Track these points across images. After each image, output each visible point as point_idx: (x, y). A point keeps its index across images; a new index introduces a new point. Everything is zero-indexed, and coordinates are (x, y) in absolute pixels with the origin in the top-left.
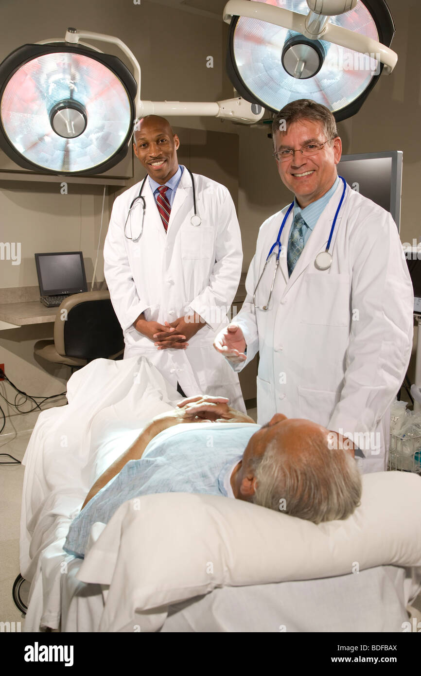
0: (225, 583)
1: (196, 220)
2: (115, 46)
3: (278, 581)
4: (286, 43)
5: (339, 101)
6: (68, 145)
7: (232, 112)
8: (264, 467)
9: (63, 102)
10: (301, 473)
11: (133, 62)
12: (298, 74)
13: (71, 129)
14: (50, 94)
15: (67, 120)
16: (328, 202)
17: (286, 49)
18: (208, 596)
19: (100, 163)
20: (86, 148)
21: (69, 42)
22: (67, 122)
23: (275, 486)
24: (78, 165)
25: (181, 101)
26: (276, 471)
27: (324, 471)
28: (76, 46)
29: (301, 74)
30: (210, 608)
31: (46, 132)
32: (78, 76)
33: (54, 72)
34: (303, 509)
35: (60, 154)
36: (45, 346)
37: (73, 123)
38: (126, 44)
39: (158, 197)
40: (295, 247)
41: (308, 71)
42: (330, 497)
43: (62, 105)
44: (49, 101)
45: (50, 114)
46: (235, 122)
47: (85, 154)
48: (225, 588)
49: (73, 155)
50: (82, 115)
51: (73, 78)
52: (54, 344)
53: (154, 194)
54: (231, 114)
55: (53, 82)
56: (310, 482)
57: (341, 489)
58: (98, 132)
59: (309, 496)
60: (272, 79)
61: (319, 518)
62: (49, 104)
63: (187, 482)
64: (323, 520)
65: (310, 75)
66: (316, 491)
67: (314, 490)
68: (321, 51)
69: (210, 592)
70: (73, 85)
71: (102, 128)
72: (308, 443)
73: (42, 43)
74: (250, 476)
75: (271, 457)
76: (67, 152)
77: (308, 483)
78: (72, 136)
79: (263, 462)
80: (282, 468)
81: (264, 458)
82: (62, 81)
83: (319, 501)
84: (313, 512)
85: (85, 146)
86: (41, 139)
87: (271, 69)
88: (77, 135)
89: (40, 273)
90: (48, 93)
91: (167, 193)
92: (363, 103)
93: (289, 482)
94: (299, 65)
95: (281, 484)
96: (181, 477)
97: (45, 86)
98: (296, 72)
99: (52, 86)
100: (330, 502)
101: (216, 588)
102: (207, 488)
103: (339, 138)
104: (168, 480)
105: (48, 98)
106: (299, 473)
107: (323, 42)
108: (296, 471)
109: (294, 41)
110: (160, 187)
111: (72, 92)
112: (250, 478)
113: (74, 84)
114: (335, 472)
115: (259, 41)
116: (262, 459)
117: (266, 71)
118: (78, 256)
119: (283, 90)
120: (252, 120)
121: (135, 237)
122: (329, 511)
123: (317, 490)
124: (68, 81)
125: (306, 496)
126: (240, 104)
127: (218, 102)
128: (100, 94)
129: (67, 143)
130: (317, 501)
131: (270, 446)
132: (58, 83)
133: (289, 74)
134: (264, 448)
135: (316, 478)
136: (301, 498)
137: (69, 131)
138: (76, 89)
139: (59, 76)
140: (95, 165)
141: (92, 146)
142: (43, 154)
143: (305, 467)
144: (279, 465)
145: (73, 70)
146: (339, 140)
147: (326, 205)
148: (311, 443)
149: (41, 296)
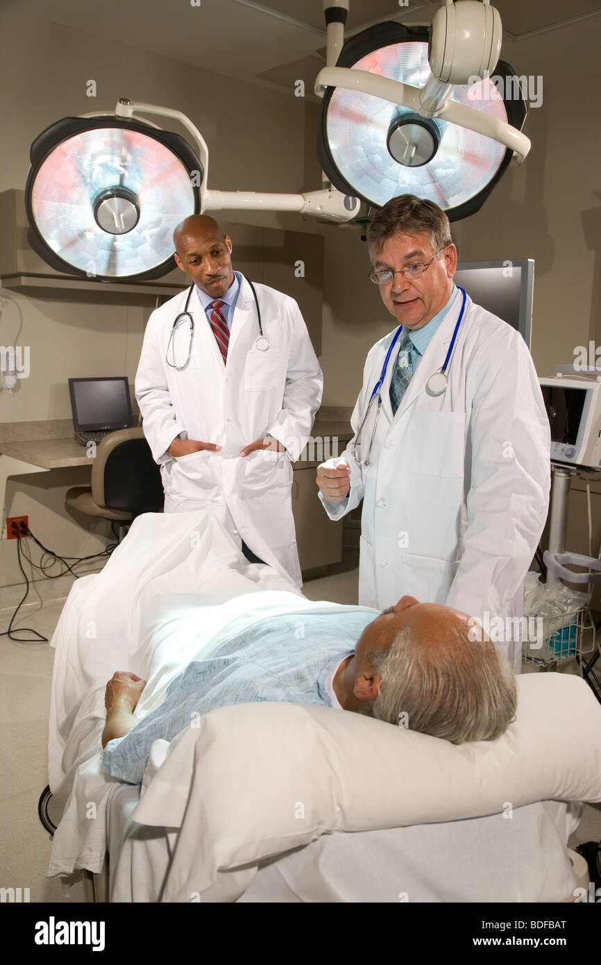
0: (337, 828)
1: (263, 343)
2: (178, 122)
3: (403, 824)
4: (392, 123)
5: (457, 196)
6: (115, 243)
7: (321, 207)
8: (393, 663)
9: (111, 190)
10: (443, 673)
11: (199, 141)
12: (408, 160)
13: (120, 223)
14: (94, 179)
15: (115, 212)
16: (442, 321)
17: (392, 130)
18: (312, 845)
19: (154, 267)
20: (137, 247)
21: (120, 115)
22: (114, 214)
23: (407, 690)
24: (127, 269)
25: (256, 192)
26: (409, 668)
27: (474, 672)
28: (129, 121)
29: (411, 160)
30: (316, 861)
31: (87, 227)
32: (129, 158)
33: (101, 153)
34: (442, 721)
35: (104, 254)
36: (80, 494)
37: (122, 215)
38: (191, 121)
39: (212, 315)
40: (402, 377)
41: (419, 157)
42: (480, 708)
43: (109, 193)
44: (92, 187)
45: (93, 205)
46: (323, 219)
47: (136, 255)
48: (336, 834)
49: (120, 256)
50: (134, 206)
51: (124, 160)
52: (91, 491)
53: (206, 311)
54: (319, 209)
55: (99, 165)
56: (454, 686)
57: (494, 697)
58: (153, 227)
59: (452, 705)
60: (373, 165)
61: (462, 737)
62: (93, 191)
63: (277, 686)
64: (467, 740)
65: (423, 161)
66: (461, 698)
67: (459, 696)
68: (437, 133)
69: (315, 840)
70: (123, 169)
71: (158, 223)
72: (453, 634)
73: (87, 116)
74: (368, 675)
75: (403, 649)
76: (113, 251)
77: (451, 687)
78: (120, 231)
79: (390, 658)
80: (418, 665)
81: (392, 650)
82: (109, 164)
83: (464, 712)
84: (455, 726)
85: (136, 244)
86: (82, 235)
87: (373, 154)
88: (128, 230)
89: (75, 401)
90: (91, 178)
91: (222, 309)
92: (486, 198)
93: (427, 685)
94: (408, 150)
95: (417, 687)
96: (269, 679)
97: (88, 169)
98: (406, 158)
99: (98, 170)
100: (479, 715)
101: (323, 834)
102: (302, 693)
103: (453, 245)
104: (252, 682)
105: (92, 185)
106: (440, 672)
107: (439, 122)
108: (436, 671)
109: (402, 120)
110: (214, 302)
111: (122, 177)
112: (368, 677)
113: (124, 167)
114: (488, 675)
115: (360, 119)
116: (388, 652)
117: (367, 156)
118: (122, 382)
119: (388, 179)
120: (344, 218)
121: (180, 364)
122: (477, 726)
123: (463, 697)
124: (117, 163)
125: (447, 705)
126: (330, 197)
127: (304, 194)
128: (158, 180)
129: (114, 240)
130: (462, 710)
131: (401, 635)
132: (105, 166)
133: (396, 160)
134: (392, 638)
135: (463, 681)
136: (440, 708)
137: (117, 226)
138: (127, 174)
139: (106, 158)
140: (148, 269)
141: (146, 244)
142: (82, 254)
143: (448, 666)
144: (413, 661)
145: (124, 152)
146: (452, 247)
147: (439, 324)
148: (457, 634)
149: (76, 431)
